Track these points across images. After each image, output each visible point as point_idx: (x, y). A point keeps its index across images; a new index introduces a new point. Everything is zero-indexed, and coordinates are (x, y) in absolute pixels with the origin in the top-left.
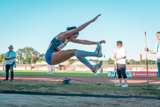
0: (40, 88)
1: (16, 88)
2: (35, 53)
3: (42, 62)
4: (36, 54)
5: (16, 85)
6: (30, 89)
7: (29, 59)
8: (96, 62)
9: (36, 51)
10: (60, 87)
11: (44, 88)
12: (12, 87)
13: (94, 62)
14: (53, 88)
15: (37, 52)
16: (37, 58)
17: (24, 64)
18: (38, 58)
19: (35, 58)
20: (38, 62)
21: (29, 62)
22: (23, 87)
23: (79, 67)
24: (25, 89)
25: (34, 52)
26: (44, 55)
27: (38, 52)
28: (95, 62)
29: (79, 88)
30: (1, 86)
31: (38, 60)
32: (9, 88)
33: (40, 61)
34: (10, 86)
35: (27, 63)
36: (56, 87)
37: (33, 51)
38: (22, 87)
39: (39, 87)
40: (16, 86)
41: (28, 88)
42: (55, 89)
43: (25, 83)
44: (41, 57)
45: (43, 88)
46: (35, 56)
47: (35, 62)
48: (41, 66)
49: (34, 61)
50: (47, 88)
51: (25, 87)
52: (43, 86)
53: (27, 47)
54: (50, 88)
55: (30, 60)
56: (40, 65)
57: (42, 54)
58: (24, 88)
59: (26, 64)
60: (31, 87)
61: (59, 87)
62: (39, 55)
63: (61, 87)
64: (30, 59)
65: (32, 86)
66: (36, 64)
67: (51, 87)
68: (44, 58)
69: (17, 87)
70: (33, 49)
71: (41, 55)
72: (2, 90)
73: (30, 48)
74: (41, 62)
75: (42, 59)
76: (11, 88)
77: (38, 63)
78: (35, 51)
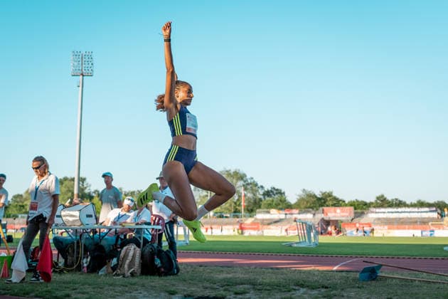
0: (295, 290)
1: (225, 290)
2: (249, 187)
3: (271, 212)
4: (252, 190)
5: (224, 279)
6: (267, 292)
7: (233, 204)
8: (439, 211)
9: (252, 181)
10: (353, 287)
11: (305, 290)
12: (215, 286)
13: (434, 209)
14: (334, 292)
15: (256, 185)
16: (257, 200)
17: (222, 219)
18: (260, 200)
19: (252, 201)
20: (260, 212)
21: (235, 212)
22: (246, 286)
23: (386, 227)
24: (252, 292)
25: (248, 184)
26: (275, 192)
27: (259, 185)
28: (436, 211)
29: (416, 294)
30: (185, 283)
31: (260, 207)
32: (207, 288)
33: (266, 210)
34: (207, 285)
35: (228, 215)
36: (343, 289)
37: (245, 182)
38: (241, 286)
39: (291, 287)
40: (225, 283)
41: (259, 290)
42: (343, 296)
43: (247, 276)
44: (267, 198)
45: (302, 290)
46: (250, 195)
47: (251, 211)
48: (269, 224)
49: (249, 208)
50: (315, 292)
51: (252, 287)
52: (302, 286)
53: (227, 171)
54: (323, 290)
55: (237, 207)
56: (266, 220)
57: (270, 189)
58: (249, 289)
59: (226, 217)
60: (268, 288)
61: (354, 290)
62: (261, 192)
63: (358, 287)
64: (238, 203)
65: (269, 285)
66: (256, 219)
67: (326, 288)
68: (275, 200)
69: (228, 285)
70: (245, 175)
71: (268, 192)
72: (189, 293)
73: (236, 173)
74: (269, 212)
75: (270, 204)
76: (212, 288)
77: (260, 216)
78: (249, 181)
